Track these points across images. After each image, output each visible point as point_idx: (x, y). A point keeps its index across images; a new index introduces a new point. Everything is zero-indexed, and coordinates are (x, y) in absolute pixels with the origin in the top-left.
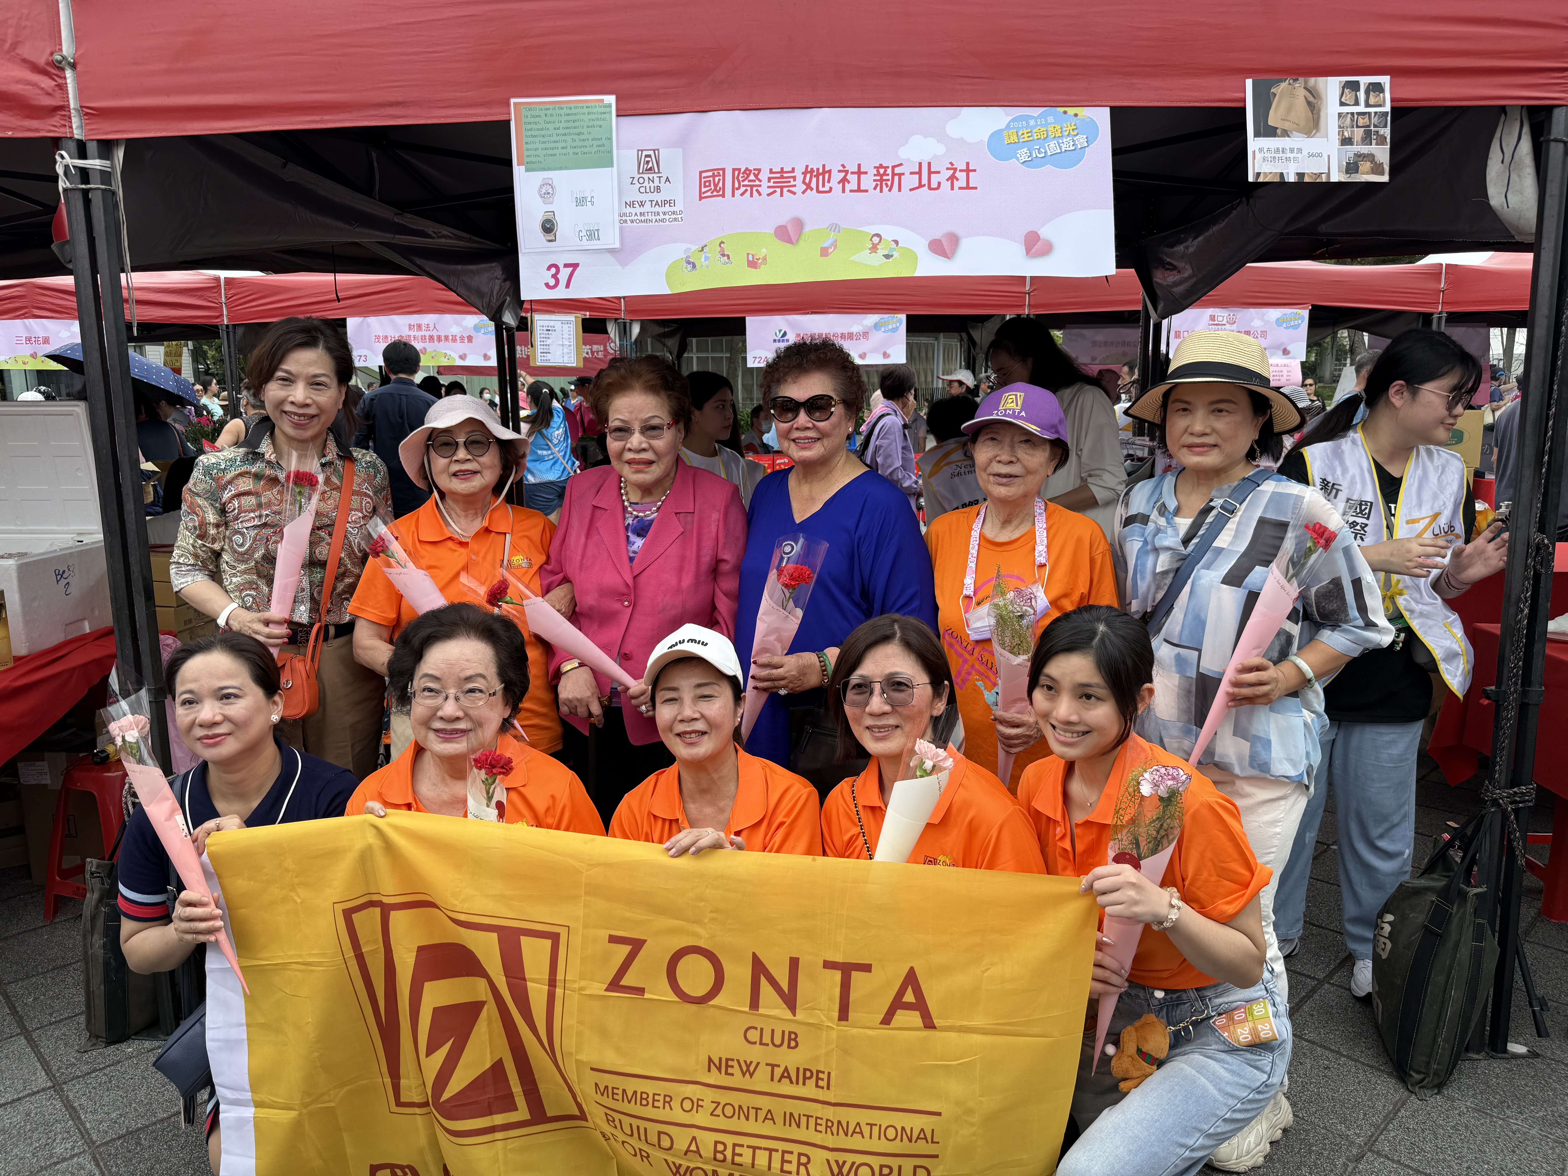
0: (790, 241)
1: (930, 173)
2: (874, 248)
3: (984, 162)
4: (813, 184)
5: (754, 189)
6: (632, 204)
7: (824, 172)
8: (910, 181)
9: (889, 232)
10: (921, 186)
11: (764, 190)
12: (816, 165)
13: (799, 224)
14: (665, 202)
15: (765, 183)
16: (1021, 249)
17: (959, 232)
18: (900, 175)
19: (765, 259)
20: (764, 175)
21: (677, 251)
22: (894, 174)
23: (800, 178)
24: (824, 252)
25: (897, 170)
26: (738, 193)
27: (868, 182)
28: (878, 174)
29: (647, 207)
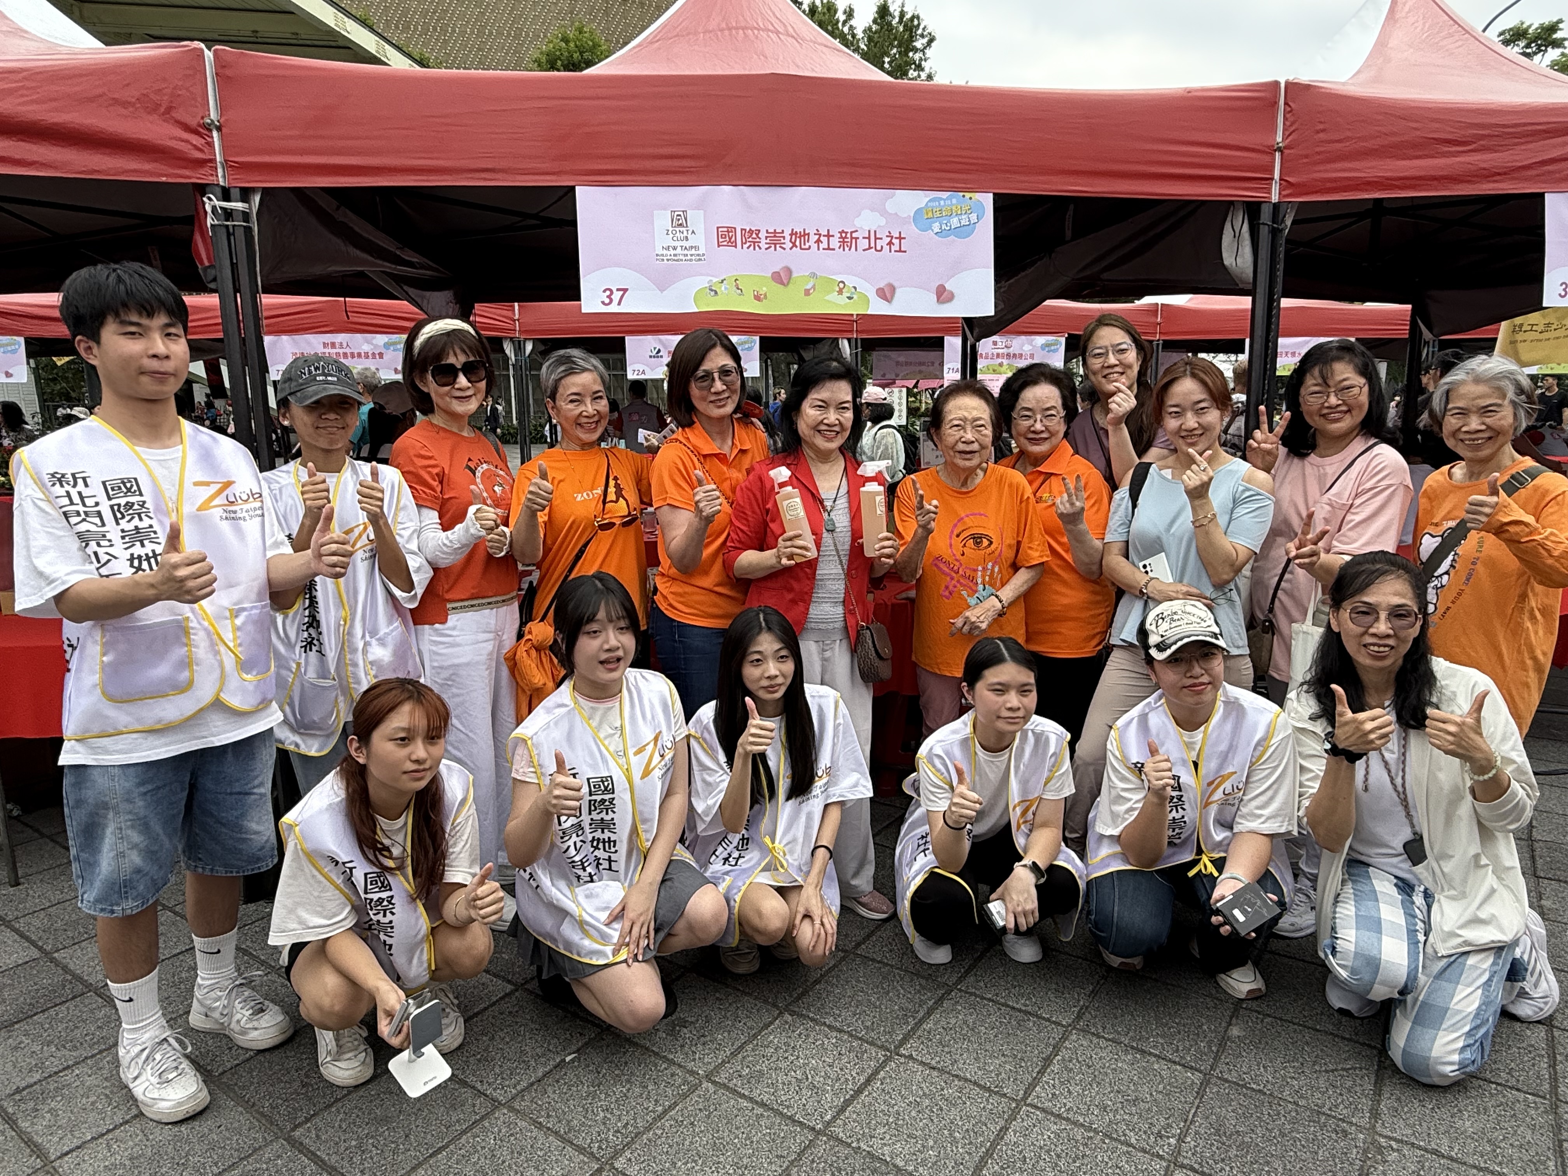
0: (782, 283)
1: (876, 239)
2: (840, 292)
3: (911, 231)
4: (798, 243)
5: (755, 244)
6: (668, 248)
7: (805, 234)
8: (863, 244)
9: (850, 281)
10: (870, 248)
11: (763, 245)
12: (798, 230)
13: (789, 271)
14: (692, 247)
15: (763, 241)
16: (934, 297)
17: (896, 284)
18: (857, 238)
19: (765, 295)
20: (763, 235)
21: (702, 282)
22: (852, 238)
23: (788, 238)
24: (807, 293)
25: (854, 235)
26: (745, 246)
27: (835, 242)
28: (841, 237)
29: (679, 251)
